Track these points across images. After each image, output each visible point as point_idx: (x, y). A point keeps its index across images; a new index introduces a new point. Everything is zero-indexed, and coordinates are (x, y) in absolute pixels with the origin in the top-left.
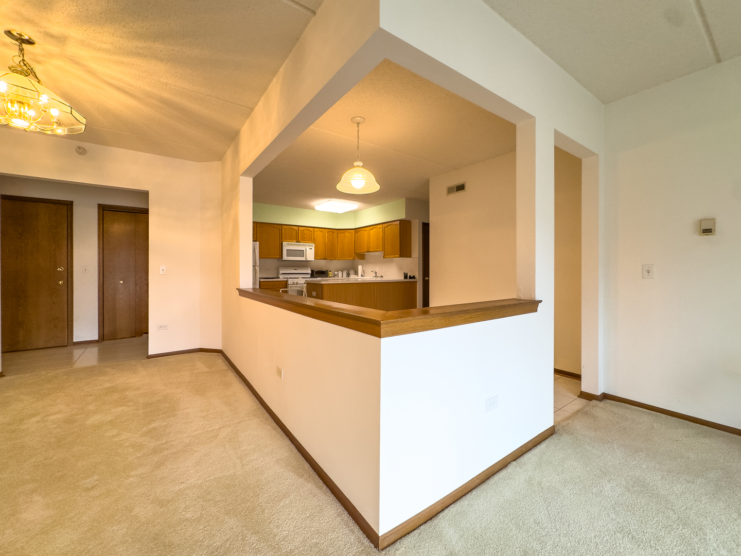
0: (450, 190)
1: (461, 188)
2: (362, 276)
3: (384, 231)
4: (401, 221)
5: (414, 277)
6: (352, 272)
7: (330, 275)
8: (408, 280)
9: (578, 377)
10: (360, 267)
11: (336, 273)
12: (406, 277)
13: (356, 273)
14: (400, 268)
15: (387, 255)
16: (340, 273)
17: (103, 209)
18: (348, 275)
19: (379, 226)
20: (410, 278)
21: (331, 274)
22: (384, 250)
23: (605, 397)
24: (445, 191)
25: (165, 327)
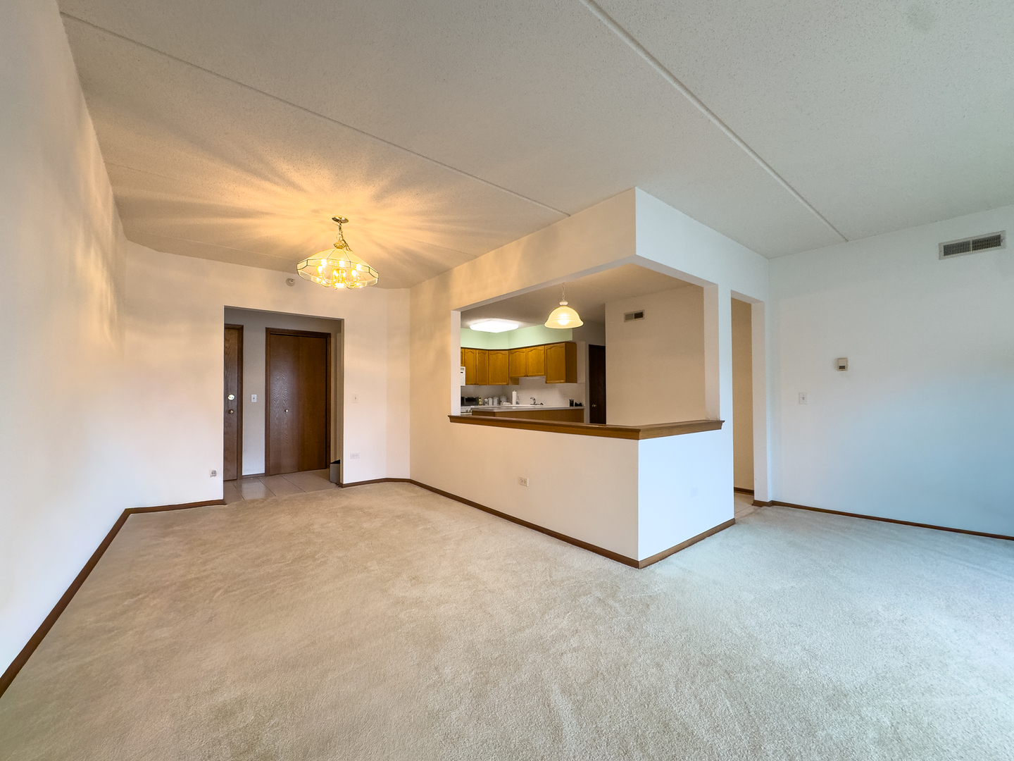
0: (628, 317)
1: (639, 315)
2: (517, 403)
3: (546, 353)
4: (567, 343)
5: (580, 405)
6: (503, 399)
7: (480, 403)
8: (574, 408)
9: (751, 492)
10: (514, 394)
11: (486, 400)
12: (572, 404)
13: (509, 400)
14: (564, 395)
15: (549, 379)
16: (491, 400)
17: (270, 332)
18: (499, 402)
19: (539, 348)
20: (576, 405)
21: (481, 401)
22: (546, 374)
23: (773, 503)
24: (623, 318)
25: (357, 455)
